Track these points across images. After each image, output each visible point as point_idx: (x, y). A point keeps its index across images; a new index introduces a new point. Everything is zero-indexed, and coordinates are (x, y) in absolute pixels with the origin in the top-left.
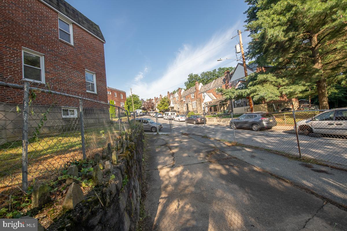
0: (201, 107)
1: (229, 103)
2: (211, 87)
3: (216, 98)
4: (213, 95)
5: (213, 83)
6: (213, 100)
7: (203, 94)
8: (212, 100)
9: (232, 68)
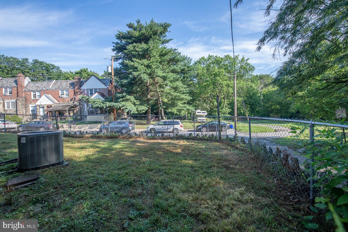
0: (26, 109)
1: (77, 110)
2: (50, 87)
3: (58, 102)
4: (53, 97)
5: (53, 83)
6: (55, 104)
7: (32, 93)
8: (52, 103)
9: (55, 66)
